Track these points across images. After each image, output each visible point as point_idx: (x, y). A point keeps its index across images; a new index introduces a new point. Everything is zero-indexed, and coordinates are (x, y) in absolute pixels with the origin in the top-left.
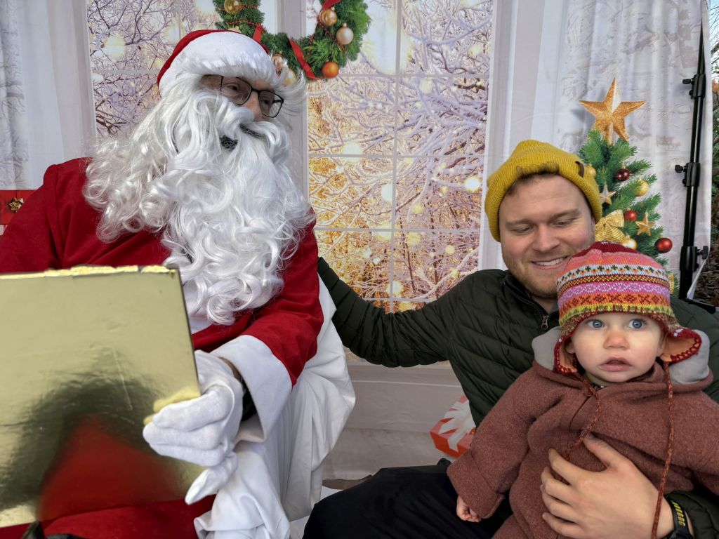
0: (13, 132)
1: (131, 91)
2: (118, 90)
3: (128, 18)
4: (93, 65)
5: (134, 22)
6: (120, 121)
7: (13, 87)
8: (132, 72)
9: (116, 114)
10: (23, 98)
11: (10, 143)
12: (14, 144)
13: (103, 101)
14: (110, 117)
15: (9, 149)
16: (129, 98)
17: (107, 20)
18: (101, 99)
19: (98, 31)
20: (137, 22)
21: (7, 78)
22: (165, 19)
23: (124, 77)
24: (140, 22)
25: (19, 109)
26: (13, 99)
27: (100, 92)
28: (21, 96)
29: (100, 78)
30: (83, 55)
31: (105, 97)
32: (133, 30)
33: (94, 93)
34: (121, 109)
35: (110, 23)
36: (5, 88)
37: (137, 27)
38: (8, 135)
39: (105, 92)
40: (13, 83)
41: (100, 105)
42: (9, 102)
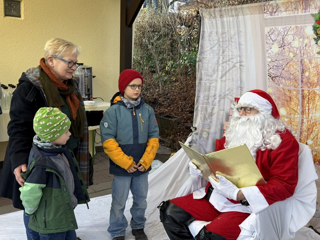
0: (241, 78)
1: (280, 65)
2: (276, 64)
3: (280, 38)
4: (267, 55)
5: (282, 39)
6: (276, 76)
7: (242, 63)
8: (281, 58)
9: (275, 73)
10: (244, 67)
11: (239, 82)
12: (241, 82)
13: (271, 68)
14: (273, 74)
15: (239, 84)
16: (279, 67)
17: (272, 39)
18: (270, 68)
19: (269, 43)
20: (283, 39)
21: (240, 60)
22: (293, 37)
23: (278, 59)
24: (284, 39)
25: (243, 70)
26: (241, 67)
27: (270, 65)
28: (244, 66)
29: (270, 60)
30: (264, 51)
31: (271, 67)
32: (281, 42)
33: (267, 65)
34: (276, 71)
35: (273, 40)
36: (239, 63)
37: (283, 41)
38: (239, 79)
39: (271, 65)
40: (242, 62)
41: (269, 70)
42: (240, 68)
